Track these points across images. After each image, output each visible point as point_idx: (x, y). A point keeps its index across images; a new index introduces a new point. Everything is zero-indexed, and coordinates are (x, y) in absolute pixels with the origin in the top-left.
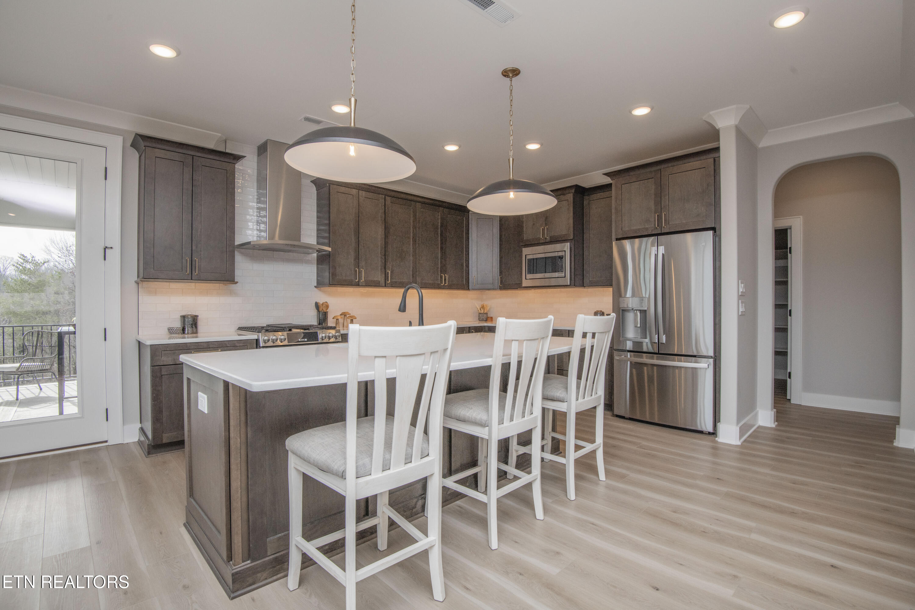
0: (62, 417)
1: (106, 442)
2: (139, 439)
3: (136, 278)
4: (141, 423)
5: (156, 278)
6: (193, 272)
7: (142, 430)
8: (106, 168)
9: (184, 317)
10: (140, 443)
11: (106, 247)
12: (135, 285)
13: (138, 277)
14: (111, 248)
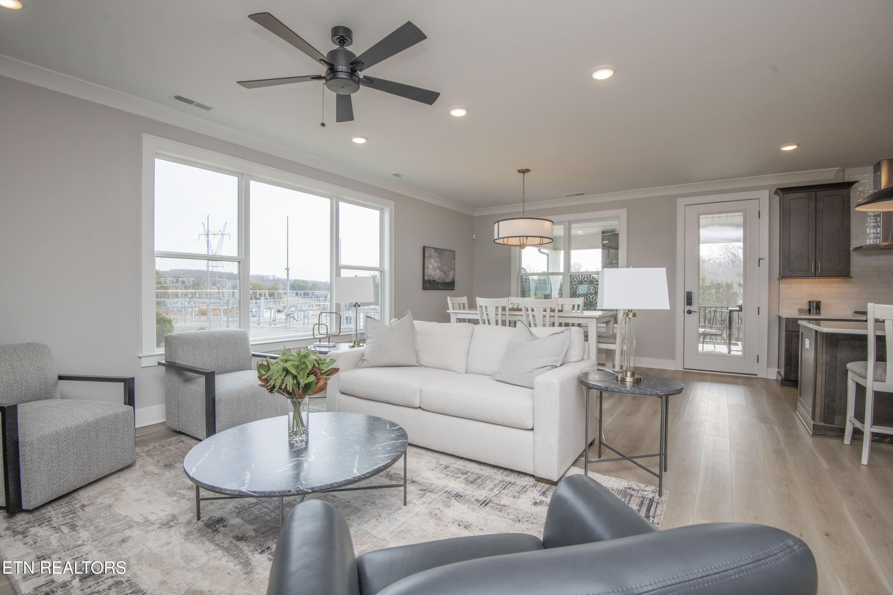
0: (729, 355)
1: (756, 375)
2: (776, 378)
3: (778, 277)
4: (778, 368)
5: (790, 277)
6: (817, 271)
7: (779, 373)
8: (759, 211)
9: (810, 302)
10: (776, 380)
11: (760, 259)
12: (777, 281)
13: (779, 276)
14: (763, 259)
